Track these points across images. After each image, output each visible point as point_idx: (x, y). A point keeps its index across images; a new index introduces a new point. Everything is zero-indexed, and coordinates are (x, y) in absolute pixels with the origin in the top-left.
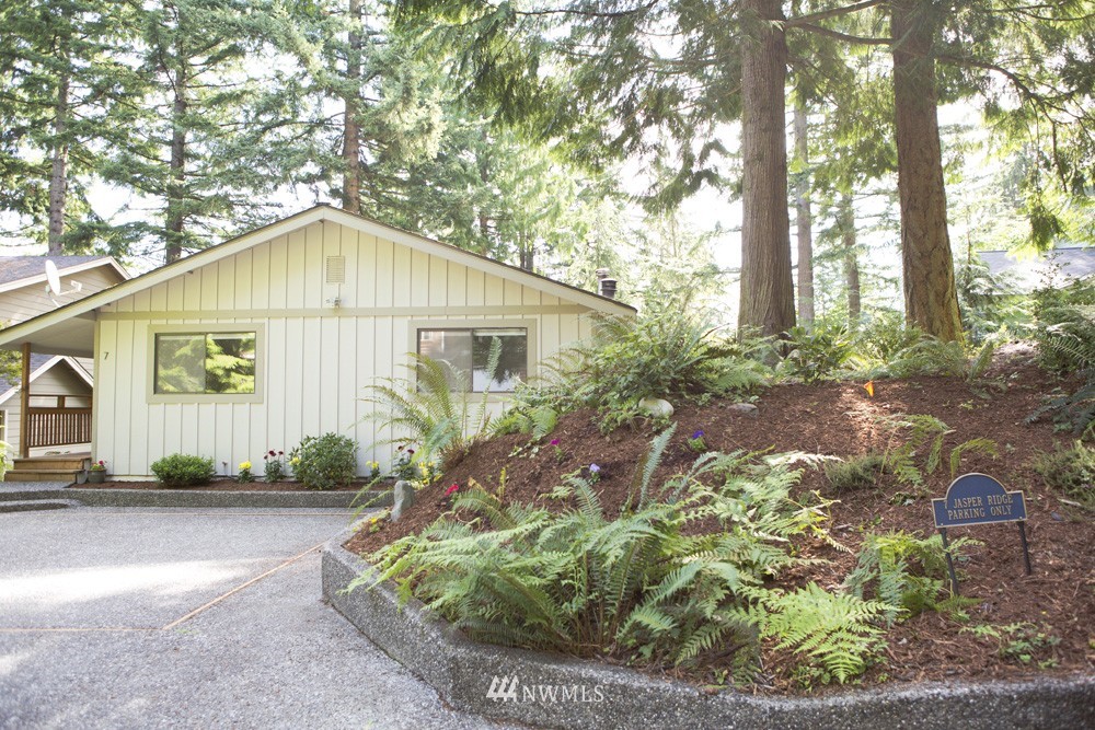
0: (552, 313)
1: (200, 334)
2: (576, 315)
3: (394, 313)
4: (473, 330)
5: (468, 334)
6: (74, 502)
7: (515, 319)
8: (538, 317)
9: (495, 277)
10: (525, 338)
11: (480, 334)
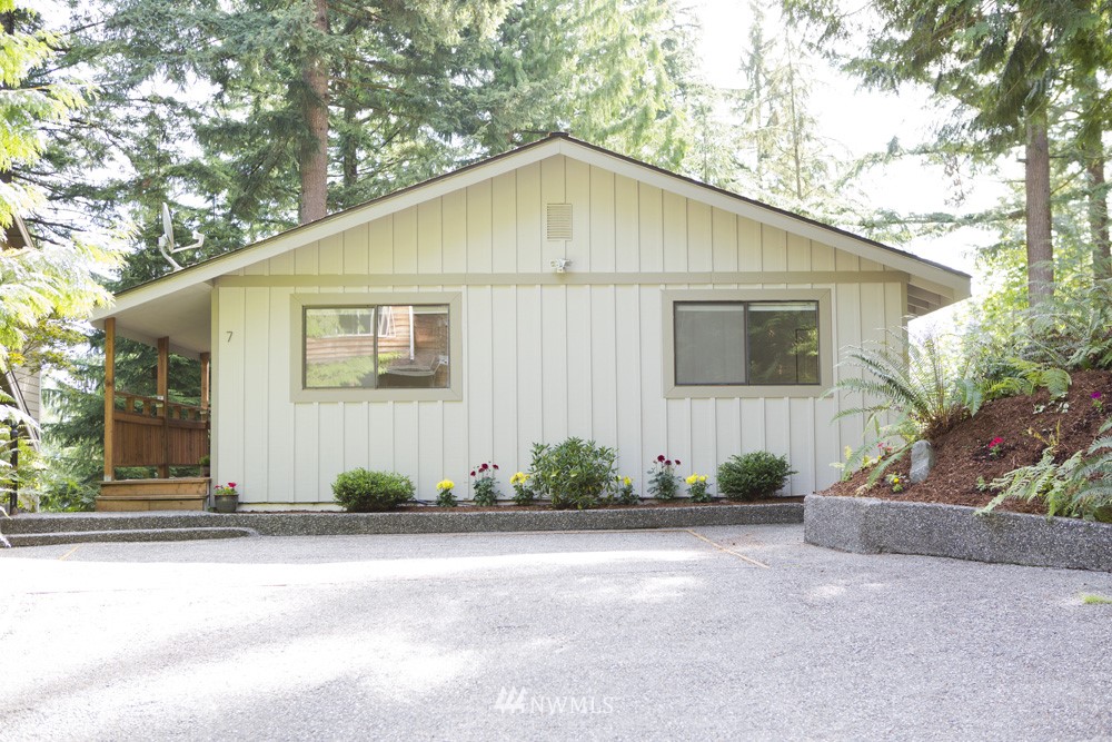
0: (849, 282)
1: (367, 306)
2: (882, 284)
3: (643, 280)
4: (746, 304)
5: (740, 309)
6: (251, 530)
7: (805, 287)
8: (832, 286)
9: (776, 230)
10: (815, 315)
11: (754, 309)
